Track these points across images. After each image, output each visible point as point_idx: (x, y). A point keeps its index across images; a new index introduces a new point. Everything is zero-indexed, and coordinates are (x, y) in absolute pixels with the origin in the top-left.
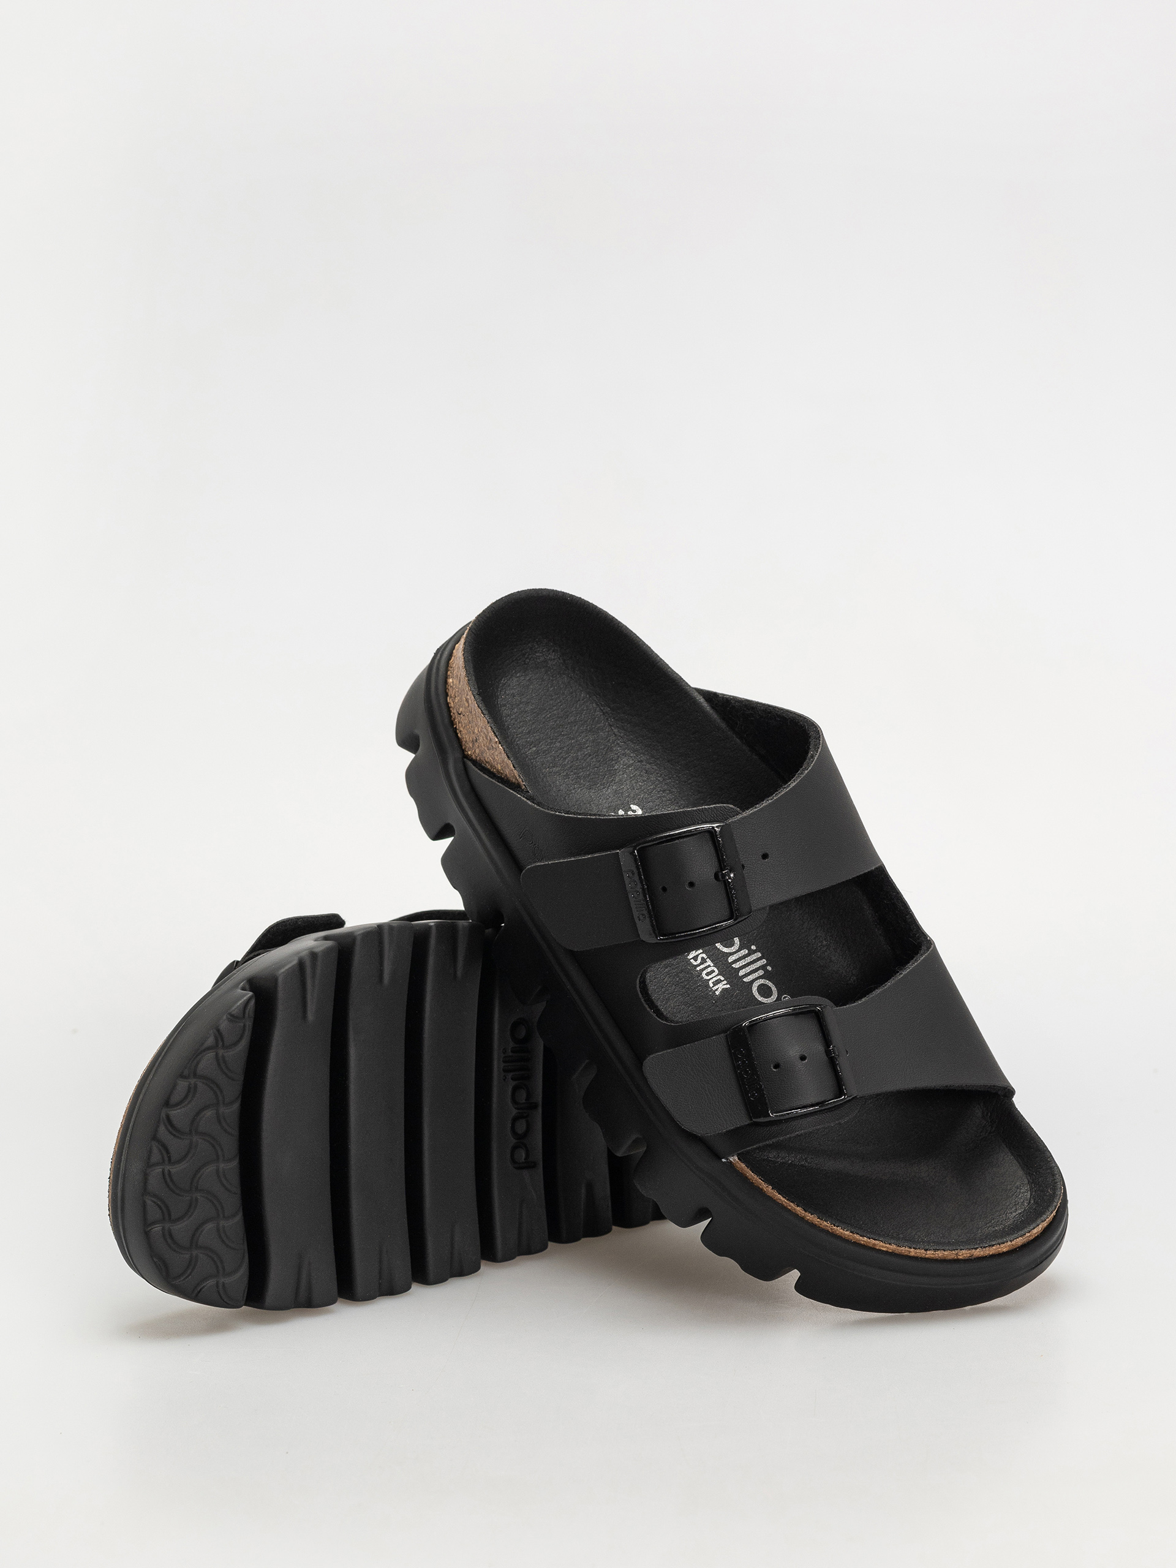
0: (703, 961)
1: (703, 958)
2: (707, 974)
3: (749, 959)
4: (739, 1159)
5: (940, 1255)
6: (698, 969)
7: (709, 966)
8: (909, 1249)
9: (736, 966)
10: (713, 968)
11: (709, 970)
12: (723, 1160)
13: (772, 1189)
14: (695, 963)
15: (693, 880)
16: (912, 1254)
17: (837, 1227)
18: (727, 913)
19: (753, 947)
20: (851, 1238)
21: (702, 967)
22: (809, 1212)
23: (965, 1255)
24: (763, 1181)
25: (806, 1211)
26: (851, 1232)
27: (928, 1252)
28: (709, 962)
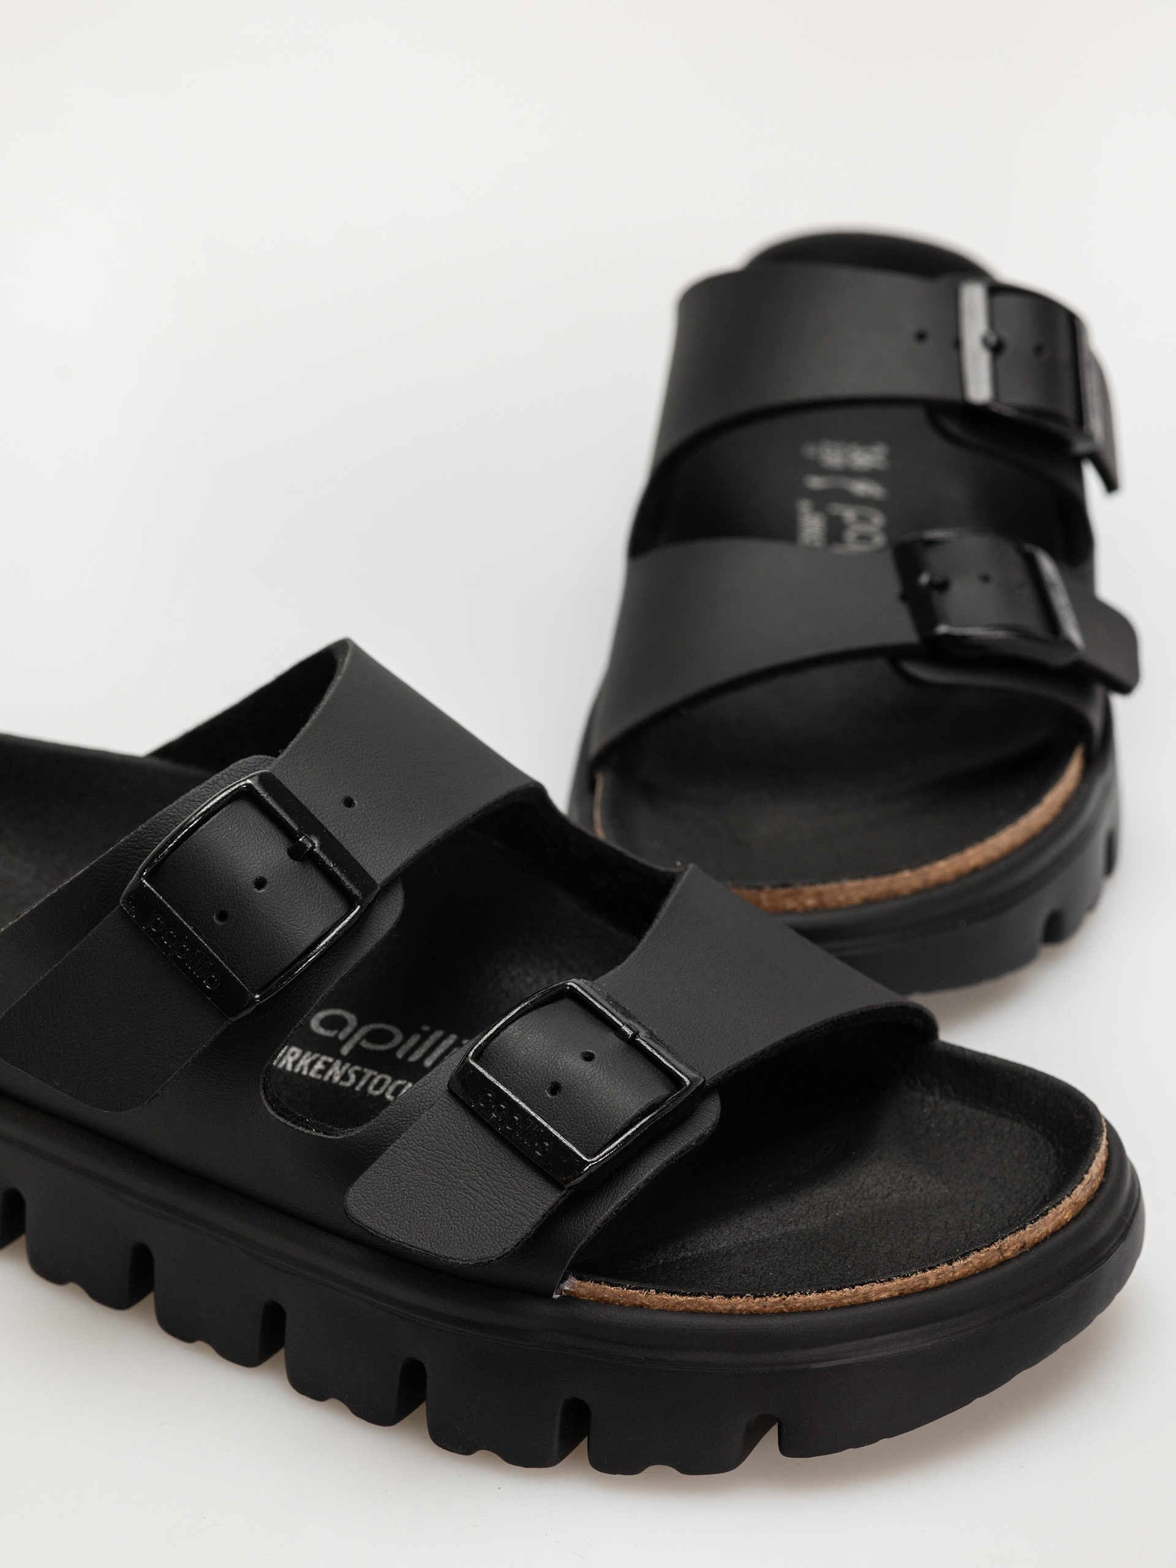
0: (359, 1076)
1: (356, 1073)
2: (377, 1088)
3: (428, 1044)
4: (578, 1279)
5: (976, 1262)
6: (358, 1088)
7: (372, 1077)
8: (923, 1274)
9: (413, 1058)
10: (380, 1077)
11: (376, 1081)
12: (556, 1296)
13: (657, 1292)
14: (348, 1084)
15: (259, 873)
16: (932, 1282)
17: (793, 1294)
18: (339, 906)
19: (426, 1028)
20: (824, 1302)
21: (362, 1083)
22: (736, 1295)
23: (1014, 1247)
24: (636, 1289)
25: (730, 1297)
26: (818, 1292)
27: (955, 1264)
28: (369, 1073)
